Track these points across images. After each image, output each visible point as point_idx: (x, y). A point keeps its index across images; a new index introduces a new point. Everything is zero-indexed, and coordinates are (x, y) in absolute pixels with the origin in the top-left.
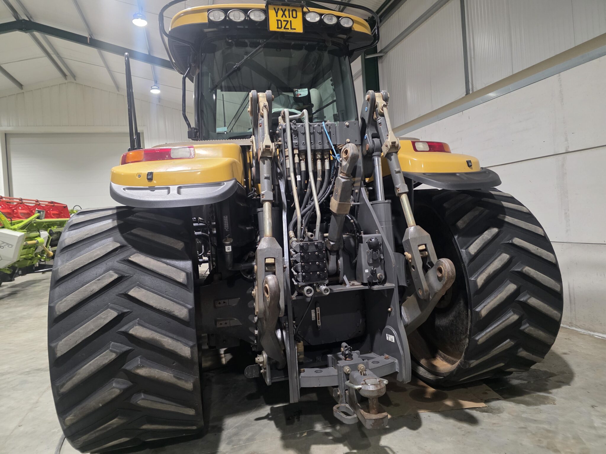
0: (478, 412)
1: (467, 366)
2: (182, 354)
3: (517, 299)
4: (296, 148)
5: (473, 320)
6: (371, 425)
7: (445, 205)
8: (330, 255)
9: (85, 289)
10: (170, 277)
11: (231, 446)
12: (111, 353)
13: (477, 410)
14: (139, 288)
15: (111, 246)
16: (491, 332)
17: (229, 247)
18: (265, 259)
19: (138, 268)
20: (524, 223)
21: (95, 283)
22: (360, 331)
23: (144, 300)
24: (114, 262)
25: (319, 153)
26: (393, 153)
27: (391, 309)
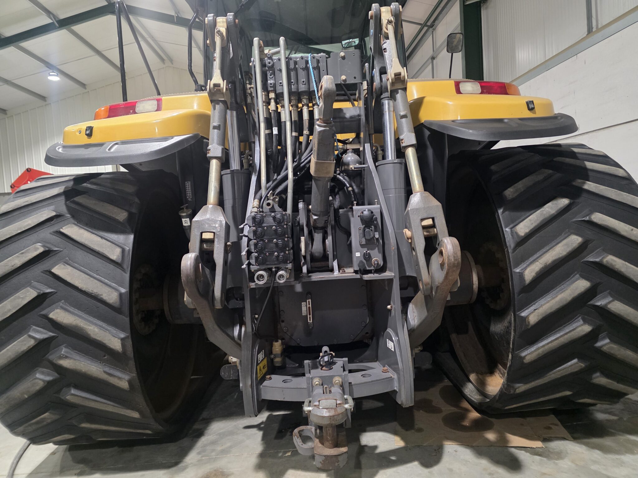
0: (528, 454)
1: (512, 392)
2: (112, 347)
3: (591, 302)
4: (271, 91)
5: (516, 328)
6: (321, 462)
7: (493, 168)
8: (315, 232)
9: (6, 263)
10: (103, 253)
11: (200, 456)
12: (29, 339)
13: (527, 452)
14: (65, 265)
15: (45, 215)
16: (546, 347)
17: (186, 219)
18: (202, 233)
19: (71, 242)
20: (615, 191)
21: (18, 257)
22: (367, 333)
23: (68, 279)
24: (46, 233)
25: (305, 97)
26: (399, 91)
27: (391, 307)
